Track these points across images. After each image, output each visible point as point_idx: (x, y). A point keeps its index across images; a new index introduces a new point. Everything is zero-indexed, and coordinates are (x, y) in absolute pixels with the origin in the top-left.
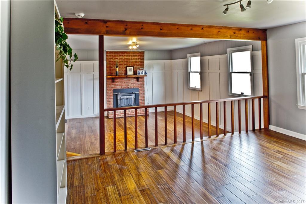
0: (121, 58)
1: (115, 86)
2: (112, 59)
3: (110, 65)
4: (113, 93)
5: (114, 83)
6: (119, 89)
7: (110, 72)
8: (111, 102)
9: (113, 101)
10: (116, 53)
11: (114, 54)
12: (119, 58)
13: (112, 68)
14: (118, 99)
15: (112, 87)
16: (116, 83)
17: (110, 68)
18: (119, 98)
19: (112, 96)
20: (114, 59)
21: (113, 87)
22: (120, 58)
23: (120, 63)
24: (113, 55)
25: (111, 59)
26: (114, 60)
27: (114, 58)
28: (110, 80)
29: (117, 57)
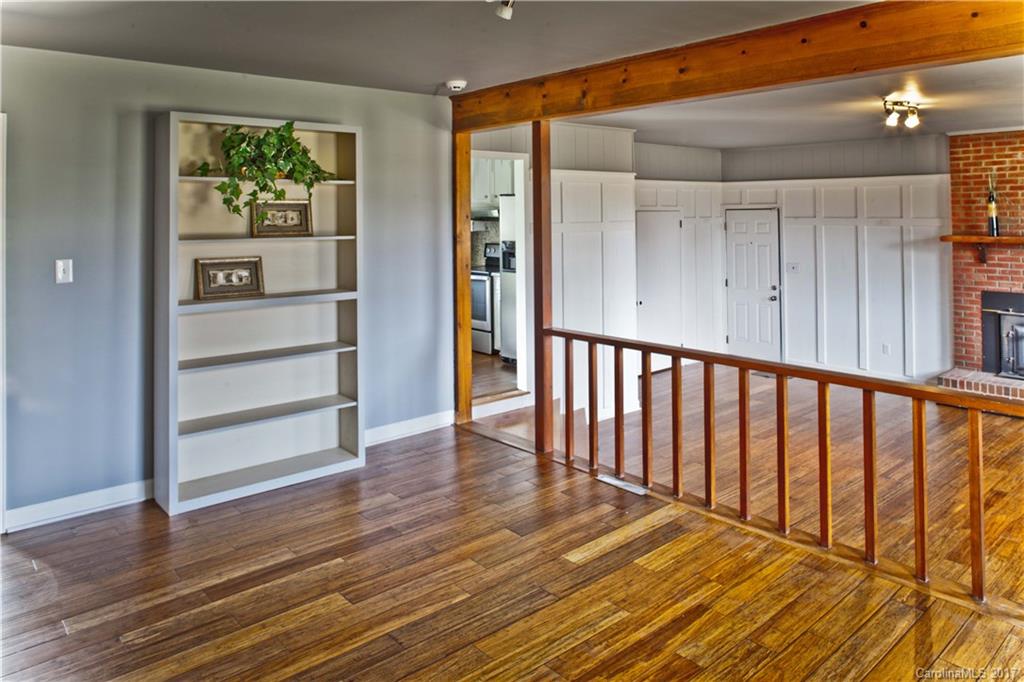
0: (1019, 162)
1: (992, 278)
2: (975, 164)
3: (965, 190)
4: (983, 306)
5: (985, 267)
6: (1011, 293)
7: (967, 221)
8: (971, 340)
9: (980, 338)
10: (994, 142)
11: (986, 144)
12: (1007, 160)
13: (974, 202)
14: (1004, 335)
15: (976, 283)
16: (994, 265)
17: (967, 202)
18: (1006, 329)
19: (979, 319)
20: (987, 164)
21: (981, 283)
22: (1012, 162)
23: (1016, 182)
24: (979, 151)
25: (972, 168)
26: (985, 170)
27: (984, 162)
28: (969, 254)
29: (998, 157)
